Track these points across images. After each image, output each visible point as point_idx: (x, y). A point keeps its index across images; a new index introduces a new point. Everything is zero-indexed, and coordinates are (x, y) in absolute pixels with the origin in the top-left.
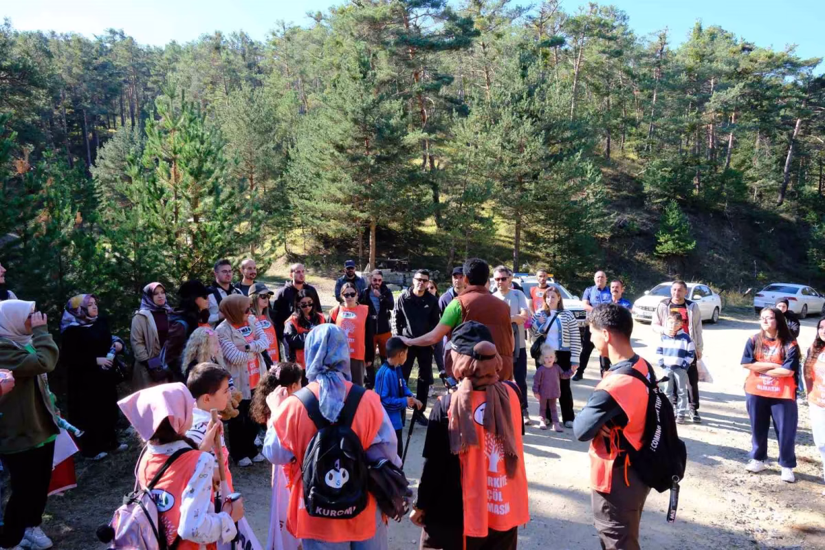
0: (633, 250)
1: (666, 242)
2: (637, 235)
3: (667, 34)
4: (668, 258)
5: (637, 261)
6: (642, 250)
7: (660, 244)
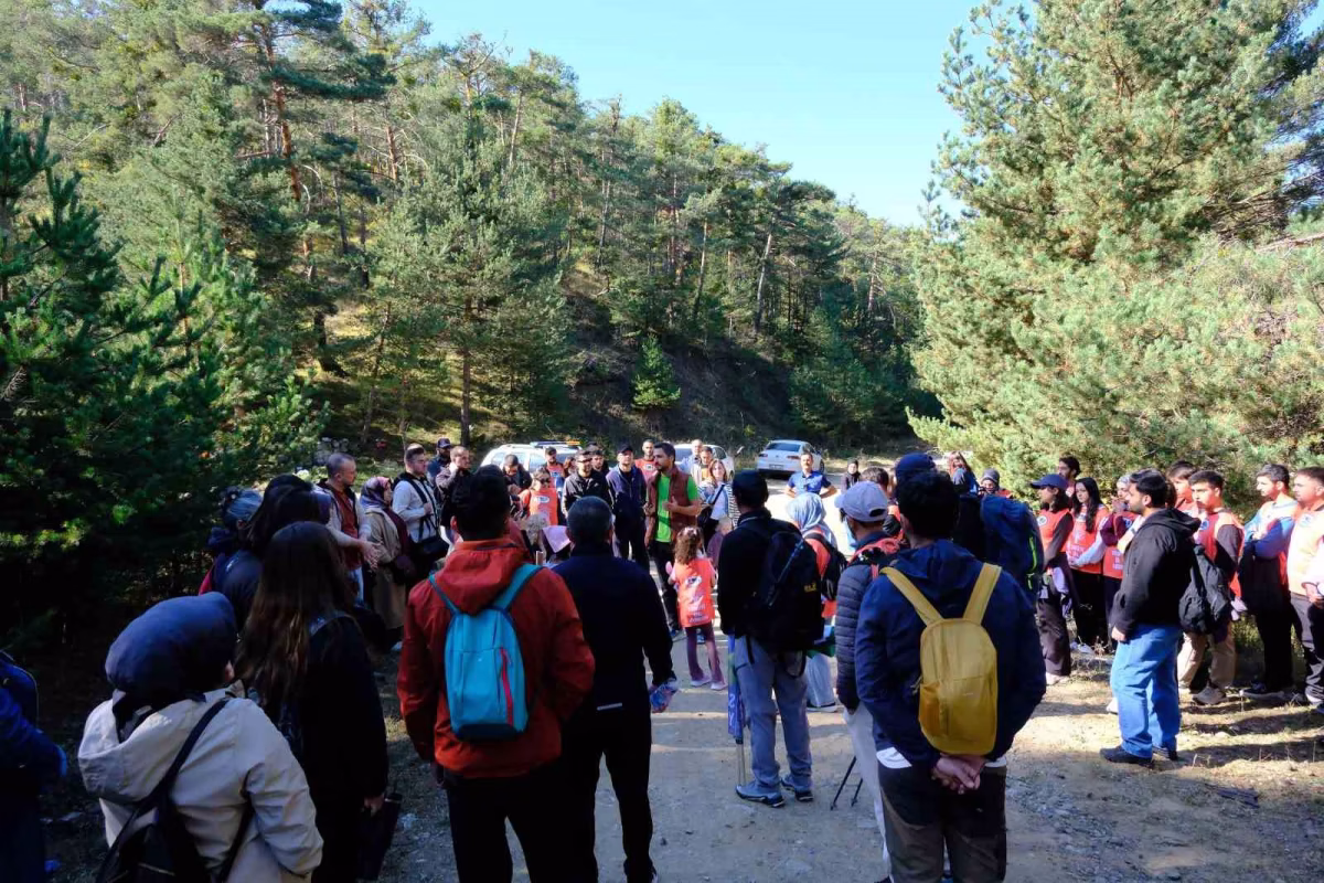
0: (607, 401)
1: (646, 390)
2: (610, 381)
3: (621, 105)
4: (649, 411)
5: (612, 415)
6: (618, 402)
7: (639, 393)
